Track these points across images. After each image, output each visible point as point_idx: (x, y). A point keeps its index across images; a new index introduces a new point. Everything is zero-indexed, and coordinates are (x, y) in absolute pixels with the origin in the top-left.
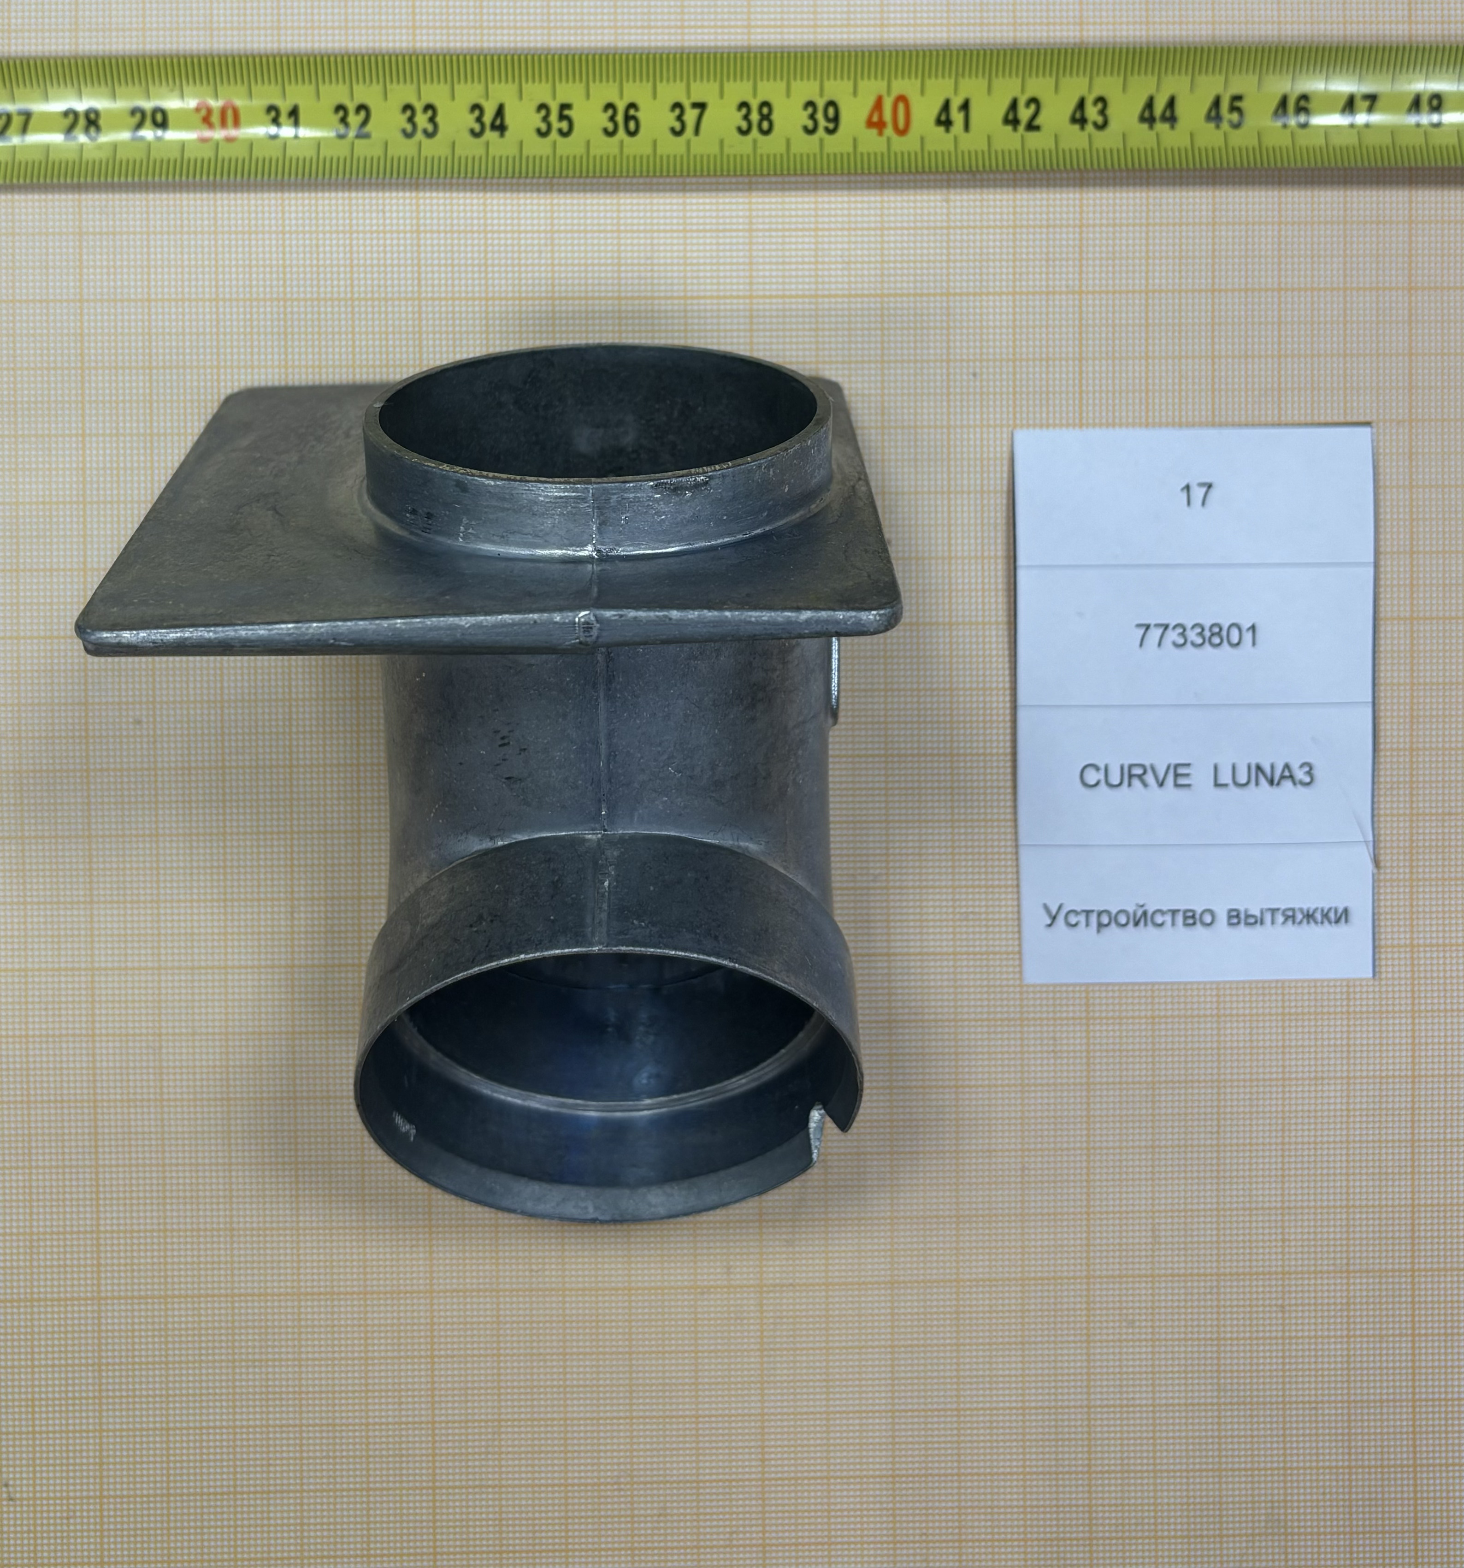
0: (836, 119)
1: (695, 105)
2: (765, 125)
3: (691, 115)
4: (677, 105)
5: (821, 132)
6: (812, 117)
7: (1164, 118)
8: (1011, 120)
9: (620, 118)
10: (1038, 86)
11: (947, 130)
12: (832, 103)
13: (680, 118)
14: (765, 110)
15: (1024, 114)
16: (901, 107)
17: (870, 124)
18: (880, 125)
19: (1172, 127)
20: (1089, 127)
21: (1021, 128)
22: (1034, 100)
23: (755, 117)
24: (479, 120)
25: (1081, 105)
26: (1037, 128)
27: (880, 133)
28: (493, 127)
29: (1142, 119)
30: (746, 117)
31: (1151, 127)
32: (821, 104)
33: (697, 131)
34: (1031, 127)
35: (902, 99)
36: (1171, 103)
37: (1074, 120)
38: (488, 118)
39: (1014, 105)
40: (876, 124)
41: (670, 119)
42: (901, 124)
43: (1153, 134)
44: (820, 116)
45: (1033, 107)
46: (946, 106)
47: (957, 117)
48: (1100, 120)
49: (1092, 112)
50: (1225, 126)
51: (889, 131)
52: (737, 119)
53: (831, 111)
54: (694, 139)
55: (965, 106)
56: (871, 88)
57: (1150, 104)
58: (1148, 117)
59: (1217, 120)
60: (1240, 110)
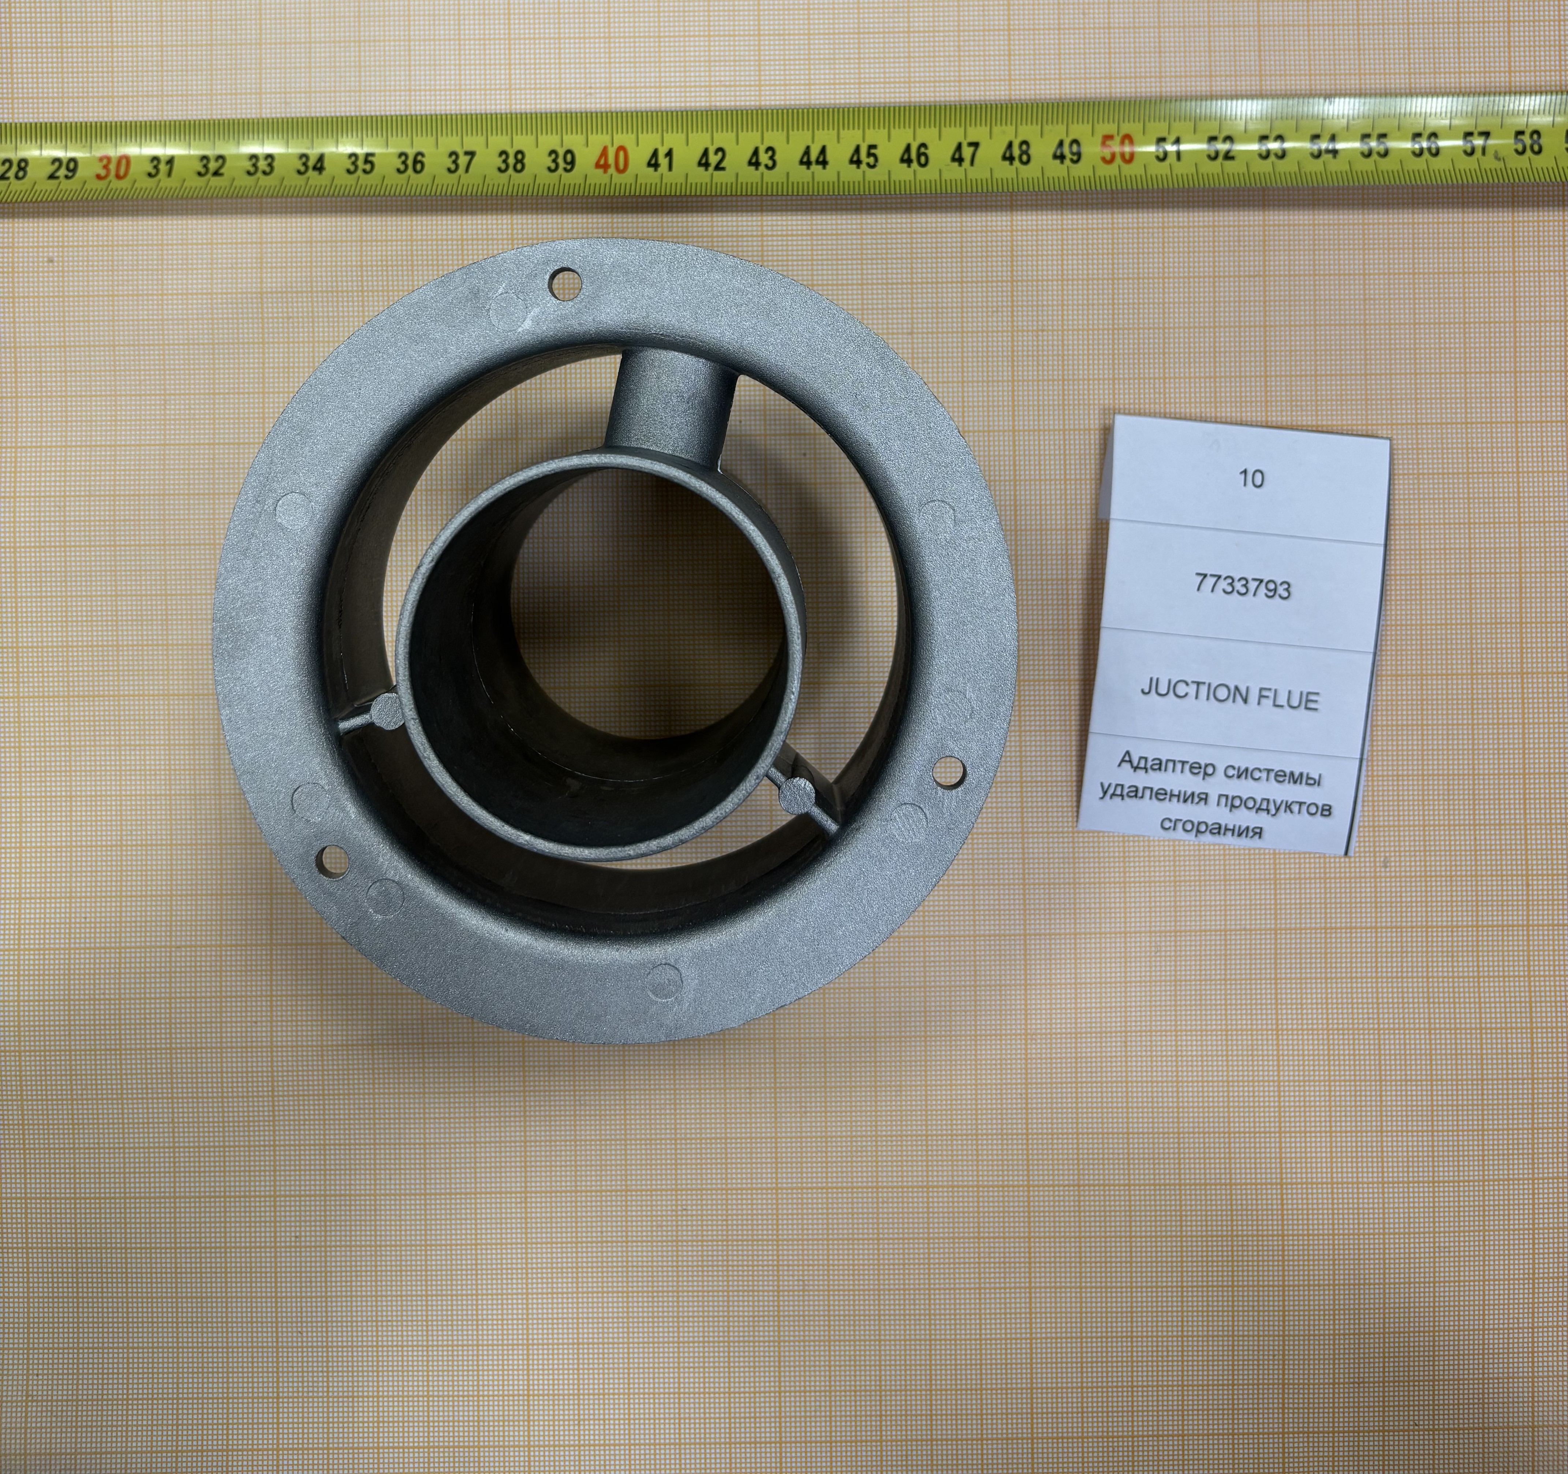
0: (572, 163)
1: (466, 153)
2: (519, 166)
3: (463, 160)
4: (453, 153)
5: (560, 170)
6: (554, 161)
7: (818, 162)
8: (704, 162)
9: (410, 162)
10: (724, 139)
11: (656, 170)
12: (569, 151)
13: (455, 162)
14: (520, 156)
15: (713, 159)
16: (621, 154)
17: (598, 165)
18: (605, 167)
20: (762, 168)
21: (711, 169)
22: (720, 149)
23: (511, 161)
24: (305, 164)
25: (756, 152)
26: (723, 169)
27: (605, 172)
28: (315, 168)
29: (802, 163)
30: (505, 161)
31: (808, 168)
32: (561, 152)
33: (467, 170)
34: (718, 168)
35: (621, 148)
36: (823, 151)
37: (750, 163)
38: (311, 163)
39: (706, 153)
40: (602, 165)
41: (448, 162)
42: (621, 166)
43: (809, 172)
44: (560, 160)
45: (720, 154)
46: (655, 154)
47: (663, 161)
48: (770, 163)
49: (764, 158)
50: (864, 166)
51: (612, 170)
52: (499, 162)
53: (569, 157)
54: (464, 176)
55: (669, 154)
56: (599, 140)
57: (807, 152)
58: (806, 162)
59: (858, 163)
60: (874, 156)
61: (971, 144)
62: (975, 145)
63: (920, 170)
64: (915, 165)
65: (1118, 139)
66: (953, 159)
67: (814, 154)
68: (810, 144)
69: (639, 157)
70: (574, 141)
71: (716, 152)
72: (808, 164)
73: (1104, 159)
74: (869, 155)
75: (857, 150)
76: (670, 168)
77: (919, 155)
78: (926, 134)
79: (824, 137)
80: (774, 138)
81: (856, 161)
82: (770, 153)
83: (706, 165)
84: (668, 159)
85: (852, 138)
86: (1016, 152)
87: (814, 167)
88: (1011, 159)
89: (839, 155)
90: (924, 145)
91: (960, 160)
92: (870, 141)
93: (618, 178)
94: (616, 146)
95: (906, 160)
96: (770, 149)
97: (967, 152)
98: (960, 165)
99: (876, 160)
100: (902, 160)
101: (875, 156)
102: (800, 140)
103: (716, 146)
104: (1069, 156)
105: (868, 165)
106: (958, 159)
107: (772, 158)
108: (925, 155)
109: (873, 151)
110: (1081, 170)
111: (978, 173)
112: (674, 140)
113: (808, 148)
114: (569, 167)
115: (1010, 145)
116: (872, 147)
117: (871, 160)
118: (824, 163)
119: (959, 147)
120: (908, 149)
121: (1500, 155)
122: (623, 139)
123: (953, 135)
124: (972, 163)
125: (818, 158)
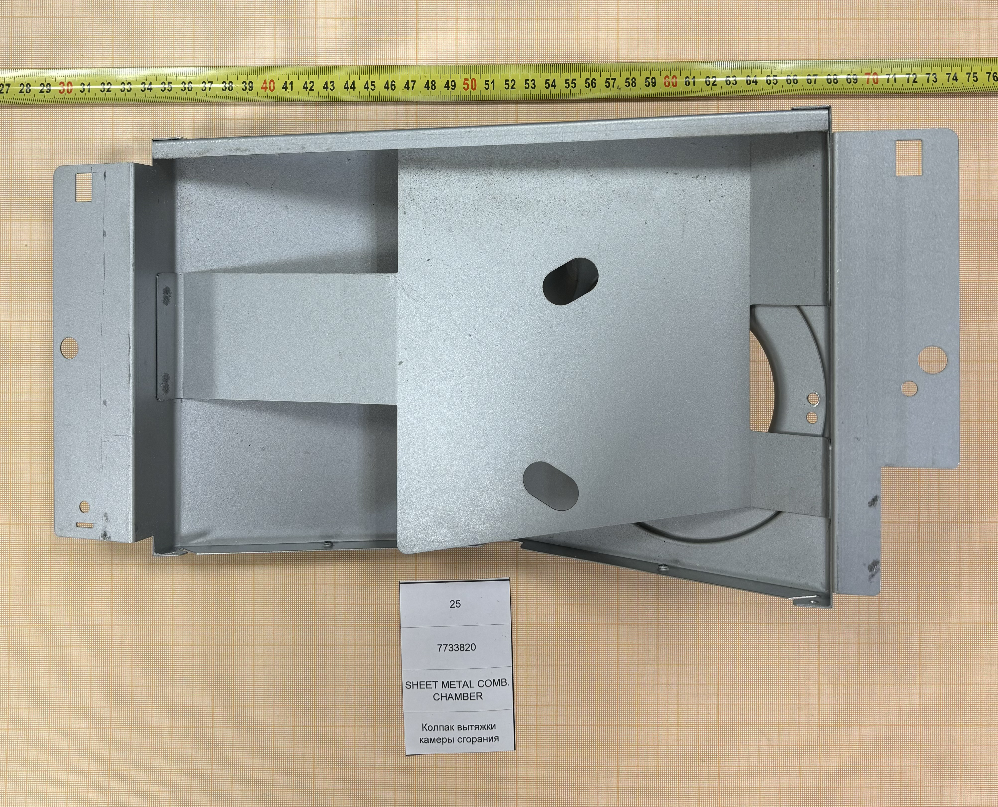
0: (252, 87)
1: (209, 82)
2: (231, 88)
3: (208, 85)
4: (204, 82)
5: (247, 90)
6: (245, 86)
7: (351, 88)
9: (186, 86)
10: (313, 77)
11: (286, 90)
12: (251, 82)
13: (205, 86)
14: (231, 84)
15: (309, 86)
16: (272, 83)
17: (262, 88)
18: (265, 89)
19: (354, 90)
20: (329, 90)
21: (308, 90)
22: (312, 82)
24: (144, 86)
25: (326, 83)
26: (313, 90)
27: (266, 91)
28: (148, 89)
29: (345, 88)
30: (225, 86)
32: (247, 82)
33: (210, 90)
34: (311, 89)
35: (272, 81)
36: (353, 83)
37: (324, 88)
38: (146, 86)
39: (306, 83)
41: (202, 86)
42: (272, 88)
43: (348, 92)
44: (247, 86)
45: (312, 84)
46: (286, 83)
47: (289, 86)
48: (332, 88)
49: (330, 86)
50: (369, 90)
51: (268, 90)
53: (251, 84)
54: (209, 92)
55: (291, 83)
56: (263, 77)
57: (347, 83)
59: (367, 88)
60: (374, 85)
61: (412, 81)
62: (414, 82)
63: (392, 91)
64: (390, 89)
65: (470, 80)
66: (405, 87)
67: (350, 84)
68: (348, 80)
69: (279, 85)
70: (252, 77)
71: (310, 83)
72: (347, 88)
73: (464, 88)
74: (372, 85)
75: (367, 82)
76: (292, 89)
77: (392, 85)
78: (394, 77)
79: (354, 77)
80: (333, 77)
82: (332, 84)
83: (306, 88)
84: (291, 85)
85: (365, 78)
86: (430, 85)
87: (349, 89)
88: (428, 88)
89: (360, 85)
90: (394, 81)
91: (408, 88)
92: (372, 79)
93: (271, 94)
94: (270, 80)
95: (387, 87)
96: (332, 82)
97: (411, 84)
98: (408, 90)
99: (375, 87)
100: (385, 87)
102: (344, 78)
103: (310, 80)
104: (451, 87)
105: (371, 89)
106: (407, 87)
107: (332, 86)
108: (394, 85)
109: (373, 83)
110: (455, 93)
111: (415, 93)
112: (293, 77)
113: (347, 81)
115: (428, 82)
117: (373, 87)
118: (354, 88)
119: (408, 82)
120: (387, 82)
121: (619, 88)
122: (272, 77)
123: (405, 77)
124: (413, 89)
125: (352, 85)
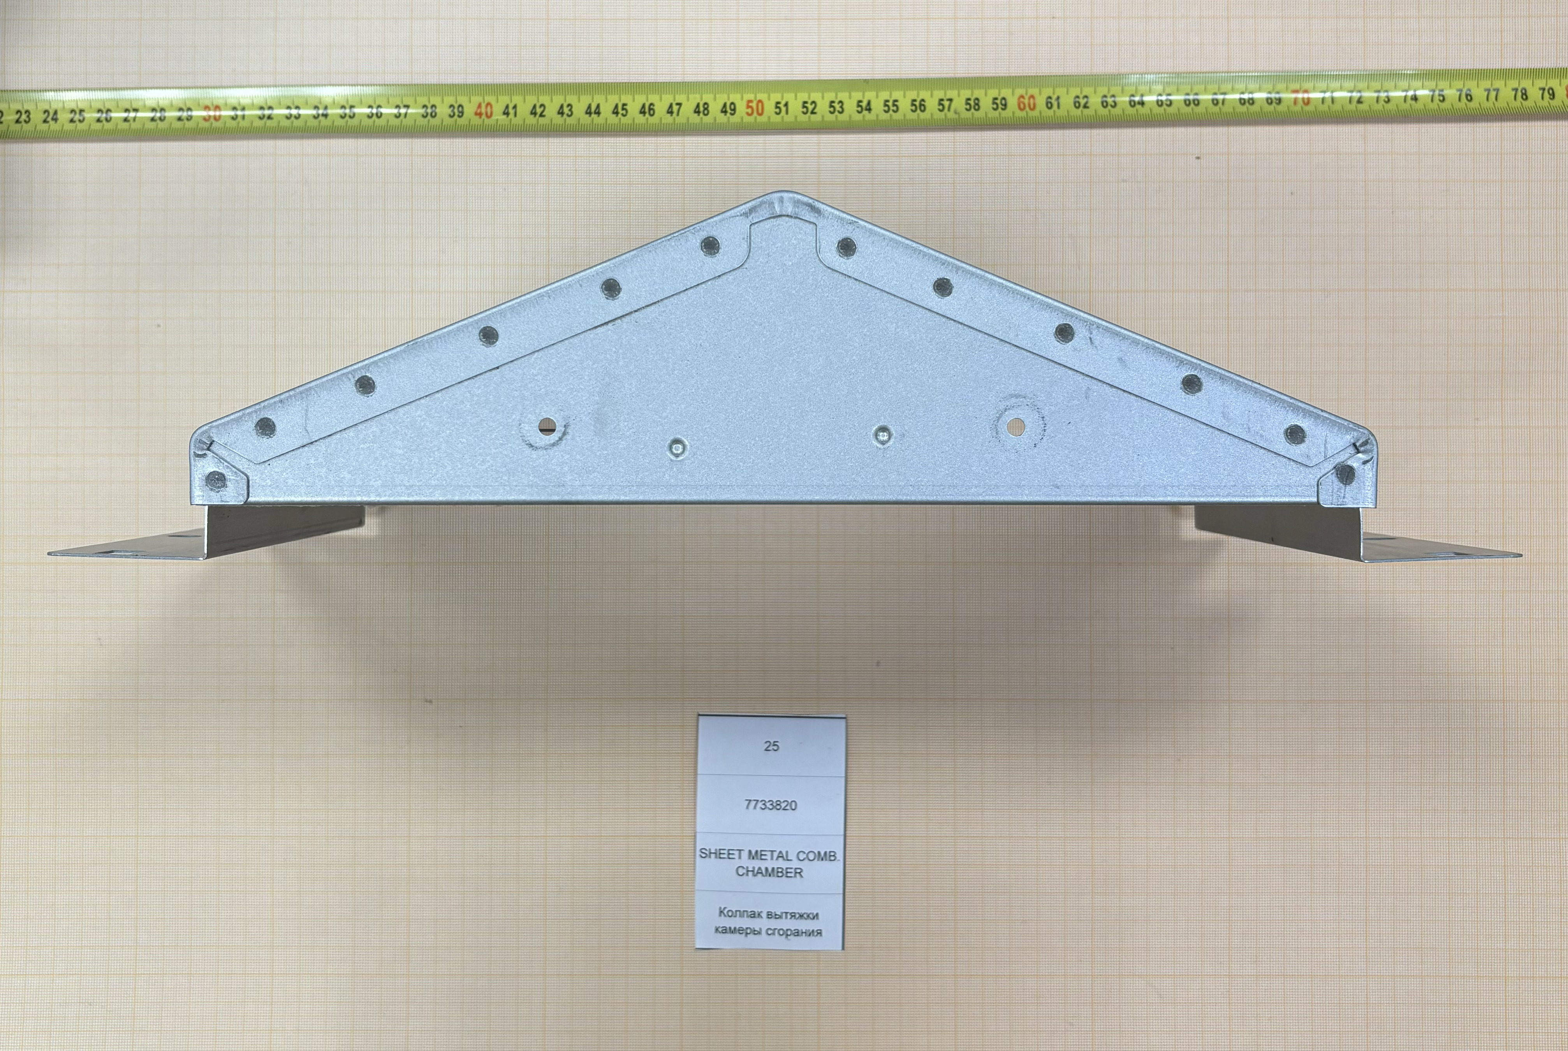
61: (677, 104)
62: (679, 104)
63: (650, 118)
64: (647, 115)
65: (755, 102)
66: (668, 112)
67: (593, 109)
68: (591, 102)
69: (498, 109)
70: (463, 100)
71: (540, 107)
72: (590, 113)
73: (747, 113)
74: (623, 109)
75: (616, 106)
76: (515, 115)
77: (650, 109)
78: (653, 98)
79: (599, 99)
80: (571, 99)
81: (616, 113)
82: (570, 107)
83: (535, 114)
84: (514, 110)
85: (613, 99)
86: (701, 109)
87: (593, 115)
88: (699, 112)
89: (606, 109)
90: (652, 104)
91: (672, 113)
92: (623, 101)
93: (487, 121)
94: (486, 102)
95: (643, 112)
96: (569, 105)
97: (675, 108)
98: (672, 115)
99: (627, 112)
100: (641, 112)
101: (626, 110)
102: (585, 100)
103: (540, 103)
104: (729, 111)
105: (622, 114)
106: (670, 112)
107: (570, 110)
108: (653, 109)
109: (625, 107)
110: (735, 119)
111: (680, 120)
112: (517, 99)
113: (590, 105)
114: (460, 114)
115: (698, 105)
116: (624, 105)
117: (624, 112)
118: (598, 113)
119: (671, 106)
120: (644, 106)
121: (958, 112)
122: (489, 99)
123: (668, 99)
124: (678, 114)
125: (595, 110)
